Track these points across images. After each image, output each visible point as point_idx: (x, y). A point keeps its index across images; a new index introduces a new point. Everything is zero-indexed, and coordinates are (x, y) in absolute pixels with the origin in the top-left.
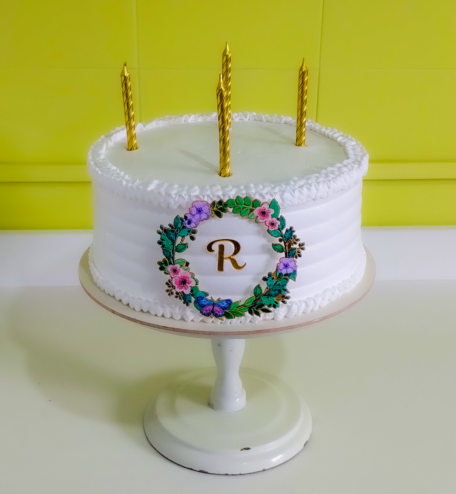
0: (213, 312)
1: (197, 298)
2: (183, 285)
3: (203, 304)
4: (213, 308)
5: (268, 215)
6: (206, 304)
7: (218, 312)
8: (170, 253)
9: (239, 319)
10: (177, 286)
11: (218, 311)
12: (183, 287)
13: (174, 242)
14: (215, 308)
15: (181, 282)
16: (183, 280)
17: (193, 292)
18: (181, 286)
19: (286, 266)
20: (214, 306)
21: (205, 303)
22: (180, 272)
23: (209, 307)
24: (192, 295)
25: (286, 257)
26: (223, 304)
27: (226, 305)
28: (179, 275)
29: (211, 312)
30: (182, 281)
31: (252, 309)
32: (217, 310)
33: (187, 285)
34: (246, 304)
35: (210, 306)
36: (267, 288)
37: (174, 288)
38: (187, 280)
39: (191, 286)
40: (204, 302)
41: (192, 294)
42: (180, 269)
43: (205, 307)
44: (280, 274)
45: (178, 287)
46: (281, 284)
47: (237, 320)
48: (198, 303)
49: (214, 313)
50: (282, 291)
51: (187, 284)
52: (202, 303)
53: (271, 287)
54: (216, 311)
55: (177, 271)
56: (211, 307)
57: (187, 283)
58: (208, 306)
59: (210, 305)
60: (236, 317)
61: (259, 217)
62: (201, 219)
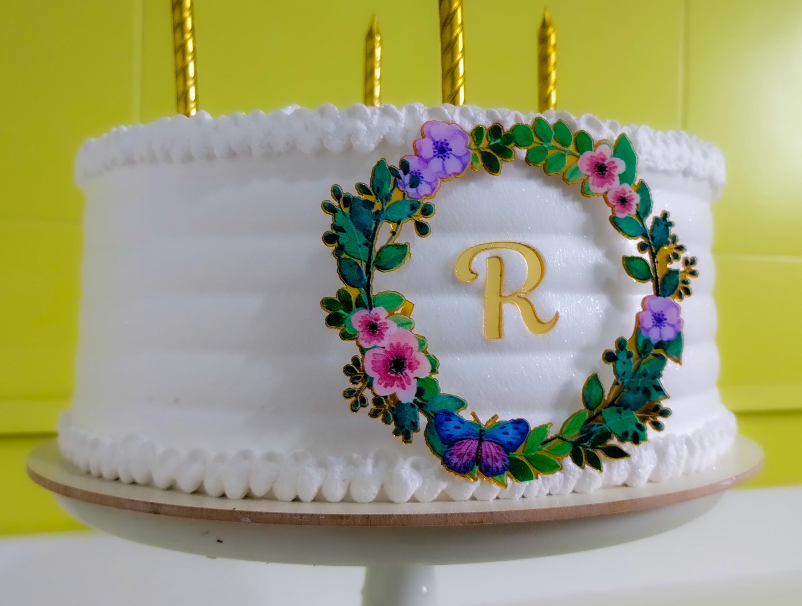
0: (478, 459)
1: (436, 414)
2: (393, 375)
3: (452, 435)
4: (478, 448)
5: (611, 176)
6: (461, 436)
7: (493, 461)
8: (359, 270)
9: (548, 480)
10: (379, 376)
11: (492, 458)
12: (394, 379)
13: (370, 237)
14: (483, 446)
15: (391, 364)
16: (395, 358)
17: (425, 397)
18: (389, 376)
19: (659, 320)
20: (481, 441)
21: (456, 433)
22: (388, 331)
23: (468, 444)
24: (422, 407)
25: (657, 294)
26: (506, 433)
27: (513, 436)
28: (385, 343)
29: (472, 461)
30: (392, 359)
31: (581, 448)
32: (491, 452)
33: (407, 375)
34: (566, 432)
35: (470, 442)
36: (616, 383)
37: (370, 386)
38: (406, 357)
39: (417, 378)
40: (456, 427)
41: (419, 401)
42: (387, 321)
43: (457, 443)
44: (647, 343)
45: (379, 379)
46: (648, 371)
47: (543, 483)
48: (438, 432)
49: (482, 462)
50: (653, 391)
51: (407, 371)
52: (448, 430)
53: (626, 381)
54: (488, 457)
55: (378, 330)
56: (474, 442)
57: (405, 368)
58: (465, 441)
59: (470, 439)
60: (539, 476)
61: (591, 178)
62: (446, 173)
